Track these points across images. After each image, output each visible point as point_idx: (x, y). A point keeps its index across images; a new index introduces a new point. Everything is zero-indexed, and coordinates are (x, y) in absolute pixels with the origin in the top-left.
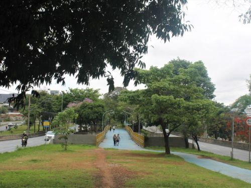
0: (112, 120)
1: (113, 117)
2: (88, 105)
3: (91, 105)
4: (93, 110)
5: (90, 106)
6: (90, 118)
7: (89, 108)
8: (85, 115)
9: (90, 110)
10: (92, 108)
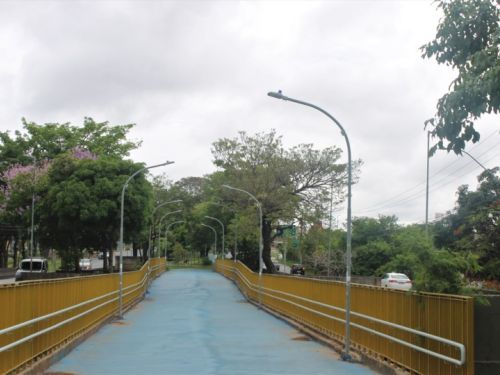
0: (178, 247)
1: (182, 240)
2: (80, 167)
3: (90, 168)
4: (97, 187)
5: (86, 172)
6: (85, 214)
7: (83, 178)
8: (63, 205)
9: (82, 185)
10: (90, 179)
